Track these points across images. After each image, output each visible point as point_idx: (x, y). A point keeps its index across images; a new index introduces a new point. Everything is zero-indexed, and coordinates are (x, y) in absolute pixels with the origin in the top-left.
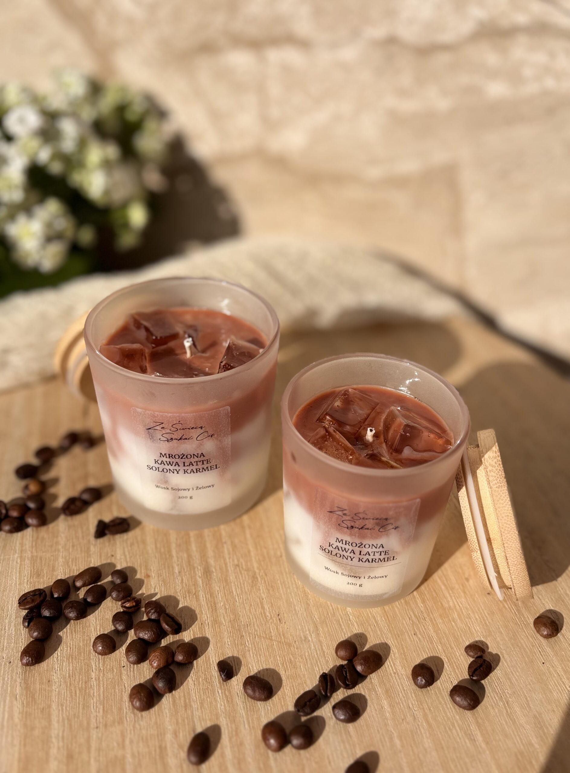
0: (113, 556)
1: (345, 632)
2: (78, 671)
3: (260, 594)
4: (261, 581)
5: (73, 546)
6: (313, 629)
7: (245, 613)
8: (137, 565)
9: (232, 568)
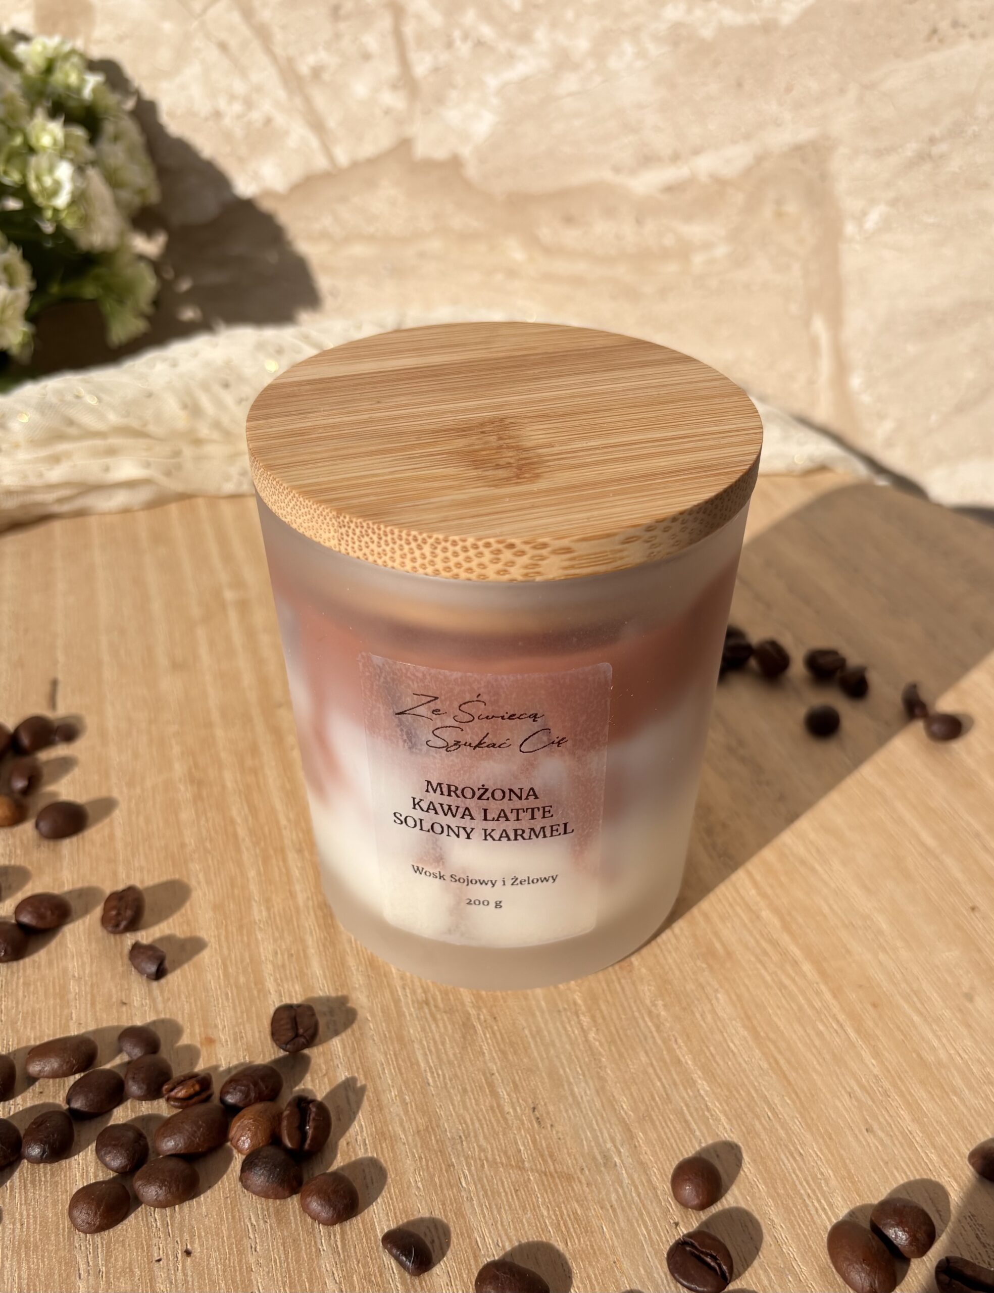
0: (122, 1001)
3: (485, 1062)
4: (485, 1035)
6: (621, 1135)
7: (452, 1110)
8: (183, 1018)
9: (412, 1009)
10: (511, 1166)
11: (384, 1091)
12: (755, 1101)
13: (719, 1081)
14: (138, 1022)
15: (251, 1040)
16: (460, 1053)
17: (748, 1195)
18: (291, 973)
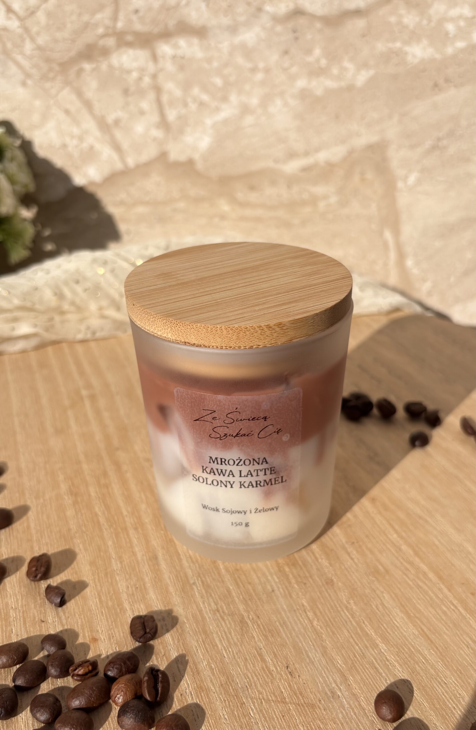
3: (255, 642)
4: (253, 627)
6: (340, 679)
7: (239, 671)
8: (78, 627)
9: (210, 615)
10: (278, 701)
11: (199, 663)
12: (414, 654)
13: (392, 643)
14: (52, 632)
15: (119, 638)
16: (240, 638)
17: (419, 710)
18: (137, 598)
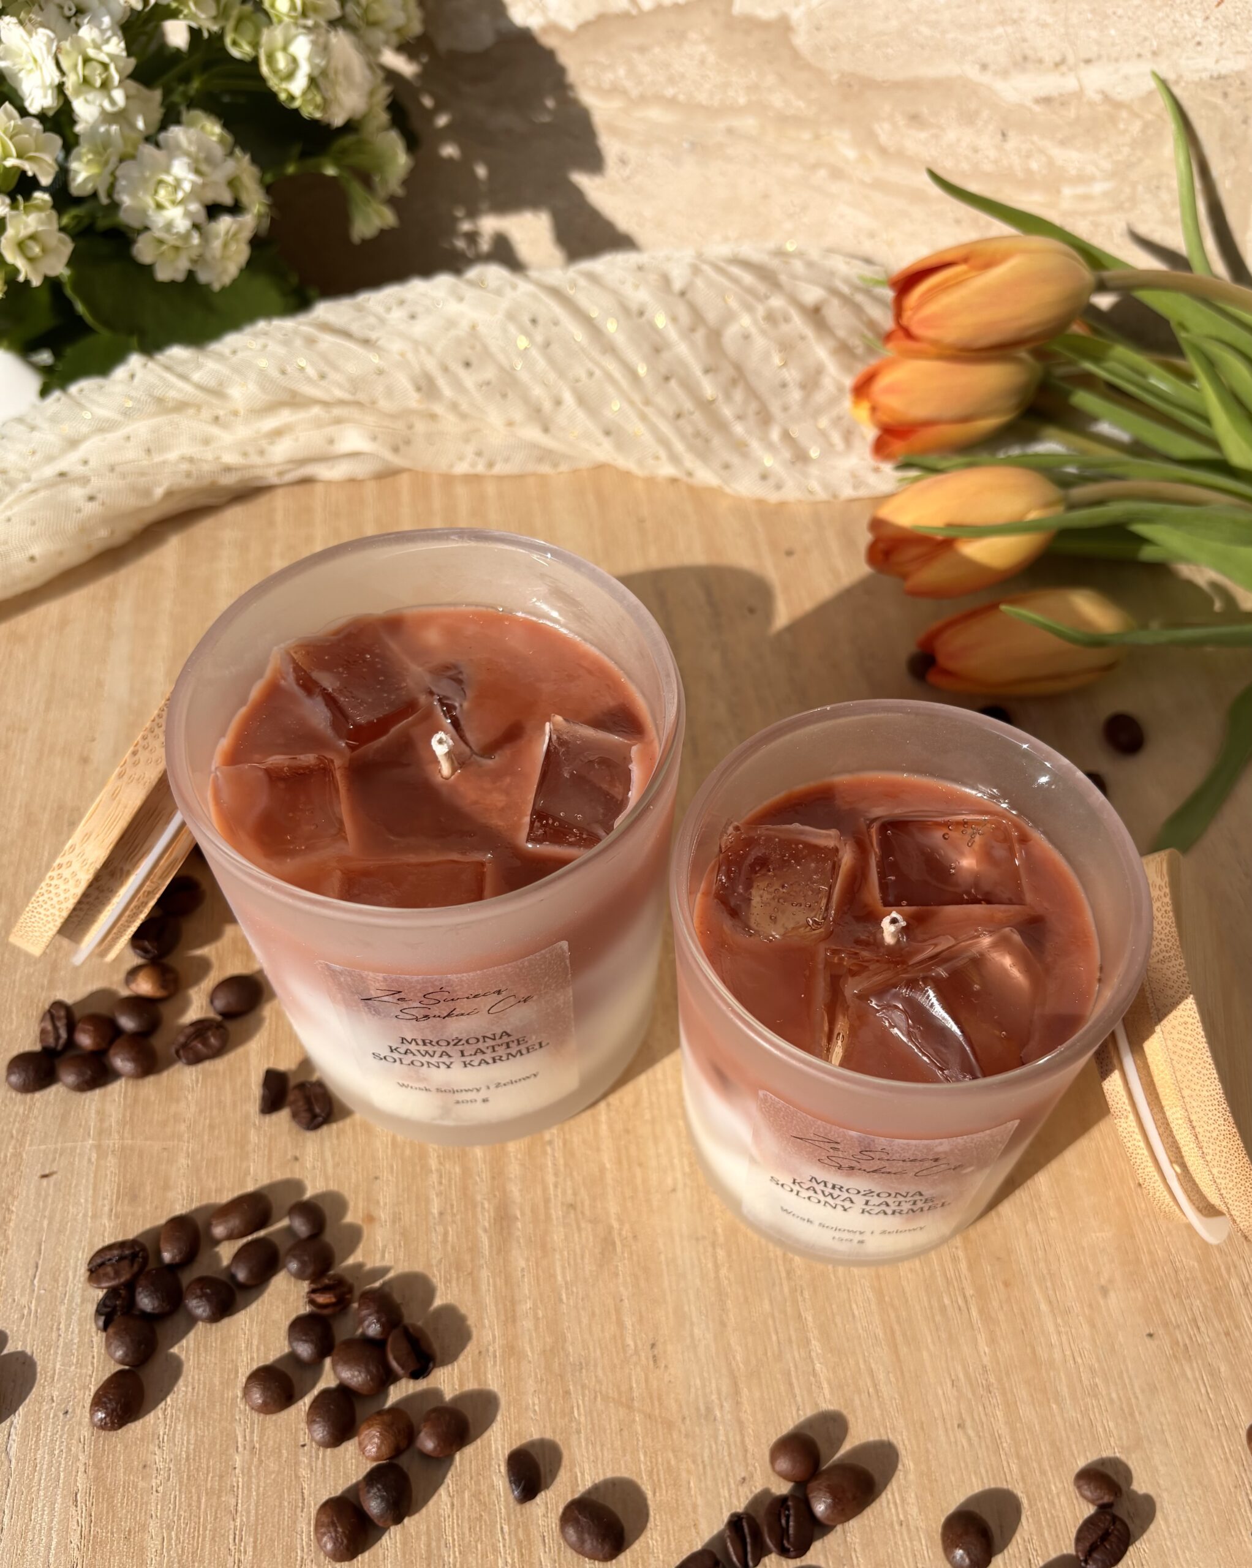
0: (296, 1159)
1: (801, 1404)
2: (207, 1446)
3: (617, 1286)
4: (624, 1255)
5: (212, 1127)
6: (728, 1389)
7: (578, 1333)
8: (350, 1192)
9: (560, 1212)
10: (622, 1403)
12: (861, 1372)
13: (833, 1345)
16: (597, 1270)
